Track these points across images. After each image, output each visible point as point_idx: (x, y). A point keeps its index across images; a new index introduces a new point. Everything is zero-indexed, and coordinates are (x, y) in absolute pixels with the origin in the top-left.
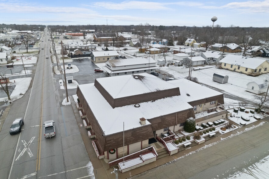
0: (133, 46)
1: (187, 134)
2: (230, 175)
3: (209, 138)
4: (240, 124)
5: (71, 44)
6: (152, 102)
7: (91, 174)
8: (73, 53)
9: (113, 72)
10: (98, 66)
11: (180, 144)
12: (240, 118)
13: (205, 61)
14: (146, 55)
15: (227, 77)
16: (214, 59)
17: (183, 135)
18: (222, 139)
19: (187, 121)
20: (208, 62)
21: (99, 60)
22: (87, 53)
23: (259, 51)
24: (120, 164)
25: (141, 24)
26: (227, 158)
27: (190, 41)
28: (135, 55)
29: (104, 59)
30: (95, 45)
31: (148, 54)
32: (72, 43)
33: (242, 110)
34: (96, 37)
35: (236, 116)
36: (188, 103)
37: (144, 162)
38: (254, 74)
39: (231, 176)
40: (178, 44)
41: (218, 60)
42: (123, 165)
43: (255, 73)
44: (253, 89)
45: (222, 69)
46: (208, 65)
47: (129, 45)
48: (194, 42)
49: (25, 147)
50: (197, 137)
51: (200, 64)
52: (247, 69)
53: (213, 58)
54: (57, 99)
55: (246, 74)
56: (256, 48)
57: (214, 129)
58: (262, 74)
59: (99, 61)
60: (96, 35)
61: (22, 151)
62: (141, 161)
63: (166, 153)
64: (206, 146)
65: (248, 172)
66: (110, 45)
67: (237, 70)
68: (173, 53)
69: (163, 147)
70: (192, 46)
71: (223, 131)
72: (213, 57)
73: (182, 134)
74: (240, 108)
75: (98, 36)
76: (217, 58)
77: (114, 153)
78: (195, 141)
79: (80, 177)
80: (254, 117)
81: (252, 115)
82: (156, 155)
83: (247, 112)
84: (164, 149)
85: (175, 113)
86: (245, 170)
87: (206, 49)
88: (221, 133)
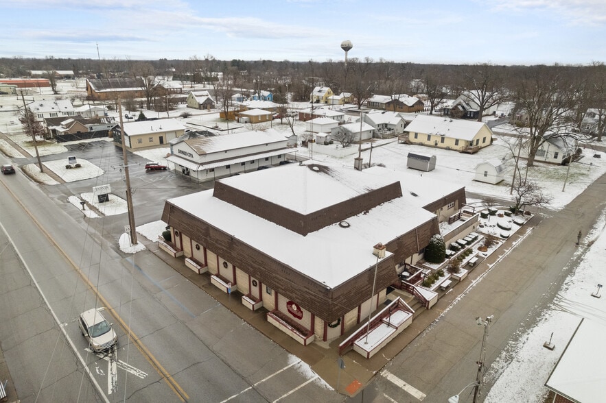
0: (197, 106)
1: (436, 267)
2: (538, 319)
3: (471, 267)
4: (501, 236)
5: (40, 108)
6: (365, 213)
7: (312, 377)
8: (59, 129)
9: (201, 168)
10: (145, 157)
11: (434, 286)
12: (496, 226)
13: (373, 130)
14: (242, 125)
15: (435, 158)
16: (388, 127)
17: (430, 271)
18: (491, 266)
19: (432, 242)
20: (379, 133)
21: (140, 142)
22: (97, 128)
23: (455, 108)
24: (359, 343)
25: (195, 57)
26: (516, 294)
27: (320, 91)
28: (217, 127)
29: (151, 140)
30: (101, 107)
31: (246, 122)
32: (41, 105)
33: (493, 213)
34: (93, 88)
35: (488, 224)
36: (423, 208)
37: (397, 328)
38: (471, 149)
39: (540, 320)
40: (295, 99)
41: (397, 127)
42: (365, 343)
43: (471, 147)
44: (486, 175)
45: (411, 143)
46: (380, 138)
47: (185, 105)
48: (329, 93)
49: (108, 362)
50: (454, 270)
51: (366, 138)
52: (457, 142)
53: (386, 125)
54: (99, 242)
55: (456, 150)
56: (450, 103)
57: (470, 251)
58: (481, 148)
59: (141, 145)
60: (94, 84)
61: (109, 372)
62: (390, 328)
63: (421, 307)
64: (474, 282)
65: (557, 309)
66: (138, 106)
67: (440, 144)
68: (298, 118)
69: (412, 297)
70: (326, 102)
71: (485, 253)
72: (387, 122)
73: (428, 268)
74: (489, 210)
75: (99, 87)
76: (396, 123)
77: (338, 324)
78: (453, 276)
79: (294, 388)
80: (515, 222)
81: (510, 219)
82: (412, 312)
83: (500, 216)
84: (414, 299)
85: (415, 230)
86: (553, 307)
87: (359, 108)
88: (484, 256)
